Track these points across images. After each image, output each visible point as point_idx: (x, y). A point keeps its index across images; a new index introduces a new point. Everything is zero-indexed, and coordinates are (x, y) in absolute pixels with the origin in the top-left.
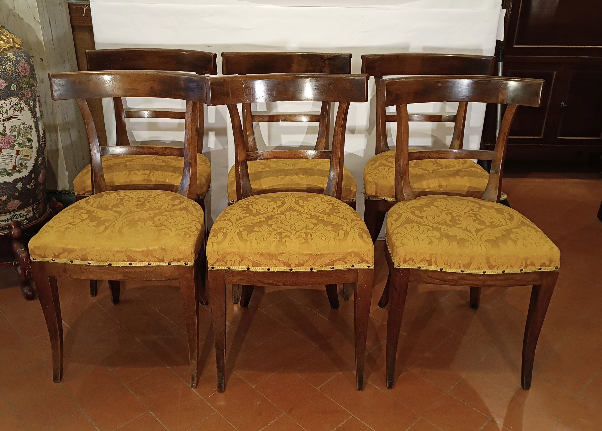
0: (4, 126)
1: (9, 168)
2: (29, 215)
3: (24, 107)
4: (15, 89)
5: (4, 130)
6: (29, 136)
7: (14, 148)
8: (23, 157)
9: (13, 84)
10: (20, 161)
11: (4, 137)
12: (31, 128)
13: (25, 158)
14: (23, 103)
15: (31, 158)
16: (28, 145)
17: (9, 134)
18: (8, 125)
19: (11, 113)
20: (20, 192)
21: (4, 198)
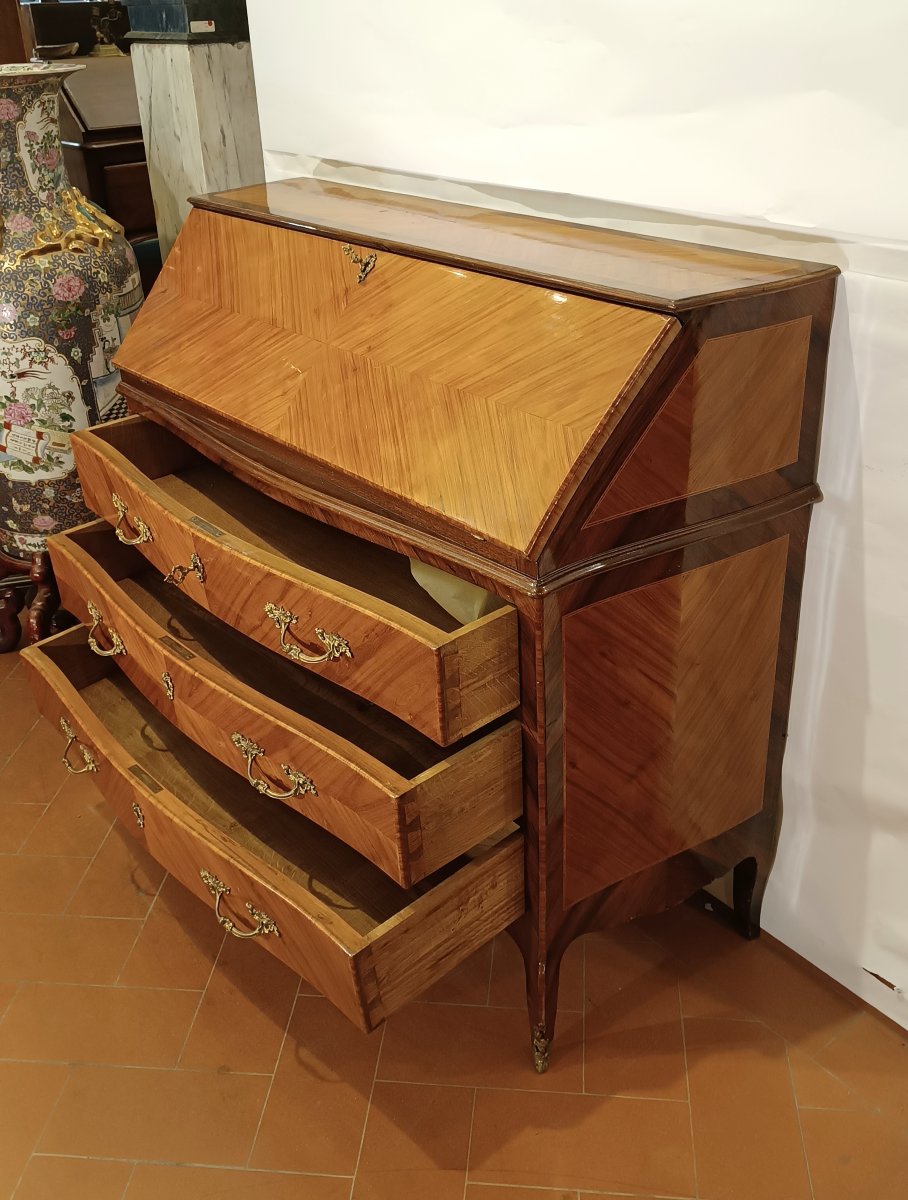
0: (13, 387)
1: (27, 459)
3: (55, 357)
4: (37, 324)
5: (13, 394)
6: (67, 412)
7: (33, 427)
8: (50, 445)
9: (32, 316)
10: (47, 451)
11: (13, 404)
12: (71, 397)
13: (55, 447)
14: (53, 350)
15: (69, 449)
16: (61, 425)
17: (21, 401)
18: (21, 385)
19: (24, 365)
20: (51, 504)
21: (26, 508)
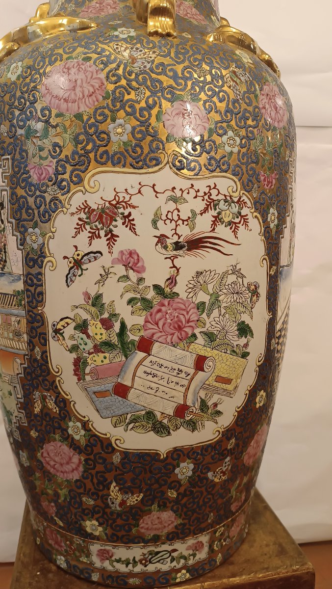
0: (174, 267)
1: (165, 408)
2: (197, 558)
3: (250, 217)
4: (236, 150)
5: (172, 281)
6: (245, 318)
7: (191, 347)
8: (211, 381)
9: (230, 133)
10: (202, 394)
11: (166, 302)
12: (255, 293)
13: (217, 384)
14: (249, 204)
15: (236, 387)
16: (235, 343)
17: (183, 295)
18: (189, 263)
19: (203, 225)
20: (182, 490)
21: (134, 499)
